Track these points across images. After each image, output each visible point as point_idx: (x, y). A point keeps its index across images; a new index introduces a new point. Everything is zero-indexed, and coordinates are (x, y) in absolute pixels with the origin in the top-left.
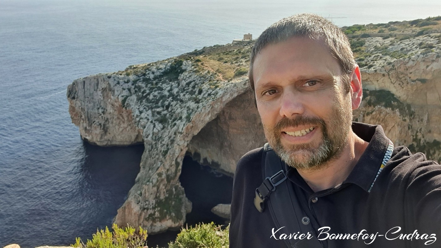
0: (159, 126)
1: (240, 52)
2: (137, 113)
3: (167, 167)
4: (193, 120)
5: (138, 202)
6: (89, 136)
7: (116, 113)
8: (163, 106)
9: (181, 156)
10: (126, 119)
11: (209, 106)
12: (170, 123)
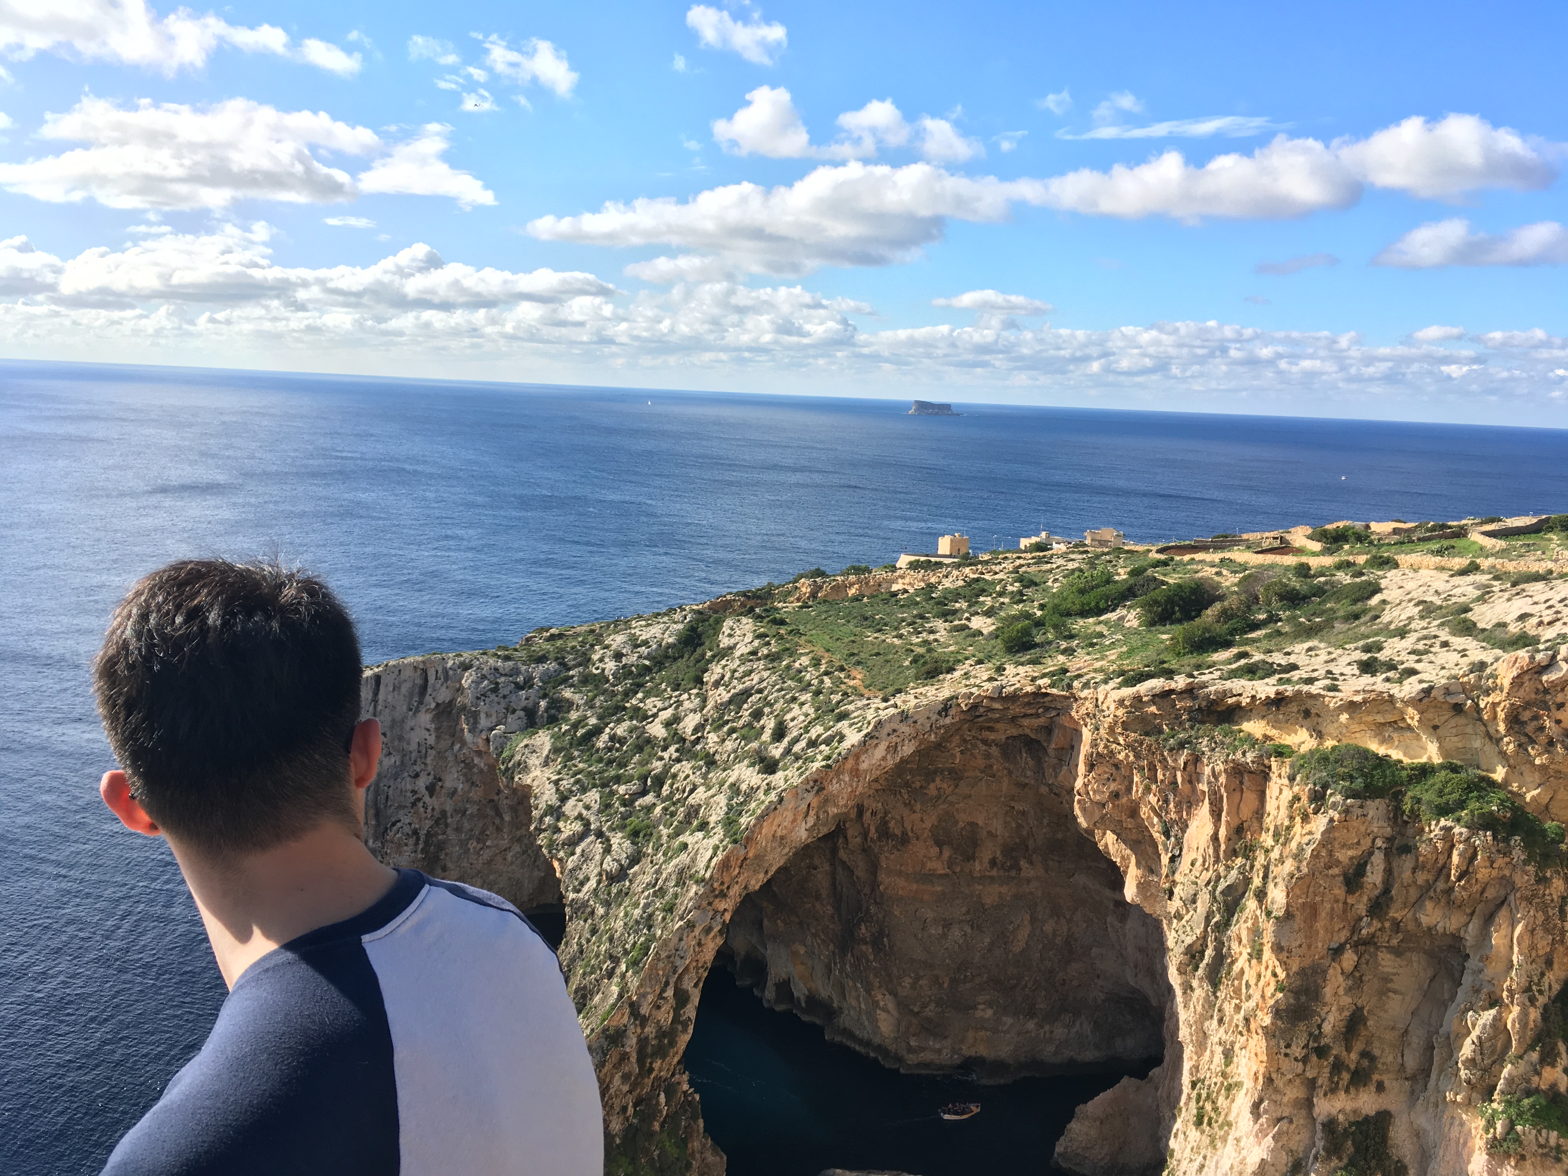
0: (623, 849)
2: (550, 796)
3: (643, 1009)
4: (748, 833)
9: (697, 968)
11: (809, 787)
12: (665, 838)
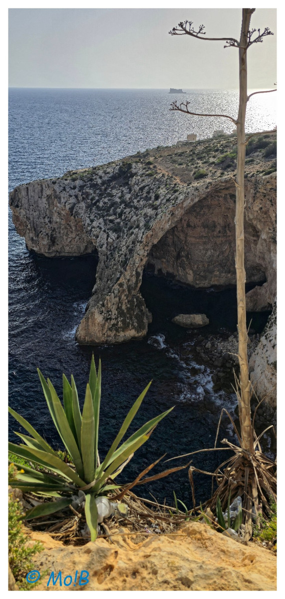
0: (113, 236)
1: (194, 153)
2: (88, 221)
3: (128, 277)
4: (153, 228)
5: (101, 312)
6: (36, 247)
7: (63, 222)
8: (115, 214)
9: (141, 266)
10: (74, 229)
11: (169, 213)
12: (126, 231)
